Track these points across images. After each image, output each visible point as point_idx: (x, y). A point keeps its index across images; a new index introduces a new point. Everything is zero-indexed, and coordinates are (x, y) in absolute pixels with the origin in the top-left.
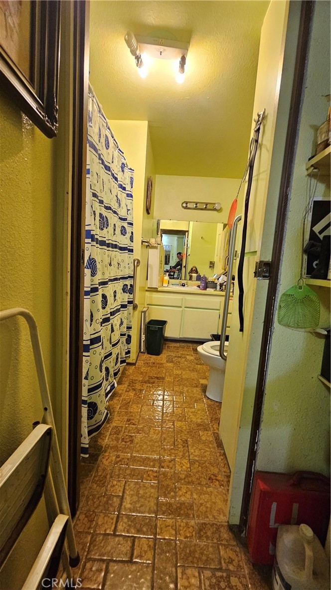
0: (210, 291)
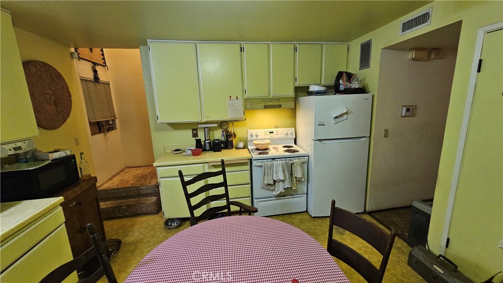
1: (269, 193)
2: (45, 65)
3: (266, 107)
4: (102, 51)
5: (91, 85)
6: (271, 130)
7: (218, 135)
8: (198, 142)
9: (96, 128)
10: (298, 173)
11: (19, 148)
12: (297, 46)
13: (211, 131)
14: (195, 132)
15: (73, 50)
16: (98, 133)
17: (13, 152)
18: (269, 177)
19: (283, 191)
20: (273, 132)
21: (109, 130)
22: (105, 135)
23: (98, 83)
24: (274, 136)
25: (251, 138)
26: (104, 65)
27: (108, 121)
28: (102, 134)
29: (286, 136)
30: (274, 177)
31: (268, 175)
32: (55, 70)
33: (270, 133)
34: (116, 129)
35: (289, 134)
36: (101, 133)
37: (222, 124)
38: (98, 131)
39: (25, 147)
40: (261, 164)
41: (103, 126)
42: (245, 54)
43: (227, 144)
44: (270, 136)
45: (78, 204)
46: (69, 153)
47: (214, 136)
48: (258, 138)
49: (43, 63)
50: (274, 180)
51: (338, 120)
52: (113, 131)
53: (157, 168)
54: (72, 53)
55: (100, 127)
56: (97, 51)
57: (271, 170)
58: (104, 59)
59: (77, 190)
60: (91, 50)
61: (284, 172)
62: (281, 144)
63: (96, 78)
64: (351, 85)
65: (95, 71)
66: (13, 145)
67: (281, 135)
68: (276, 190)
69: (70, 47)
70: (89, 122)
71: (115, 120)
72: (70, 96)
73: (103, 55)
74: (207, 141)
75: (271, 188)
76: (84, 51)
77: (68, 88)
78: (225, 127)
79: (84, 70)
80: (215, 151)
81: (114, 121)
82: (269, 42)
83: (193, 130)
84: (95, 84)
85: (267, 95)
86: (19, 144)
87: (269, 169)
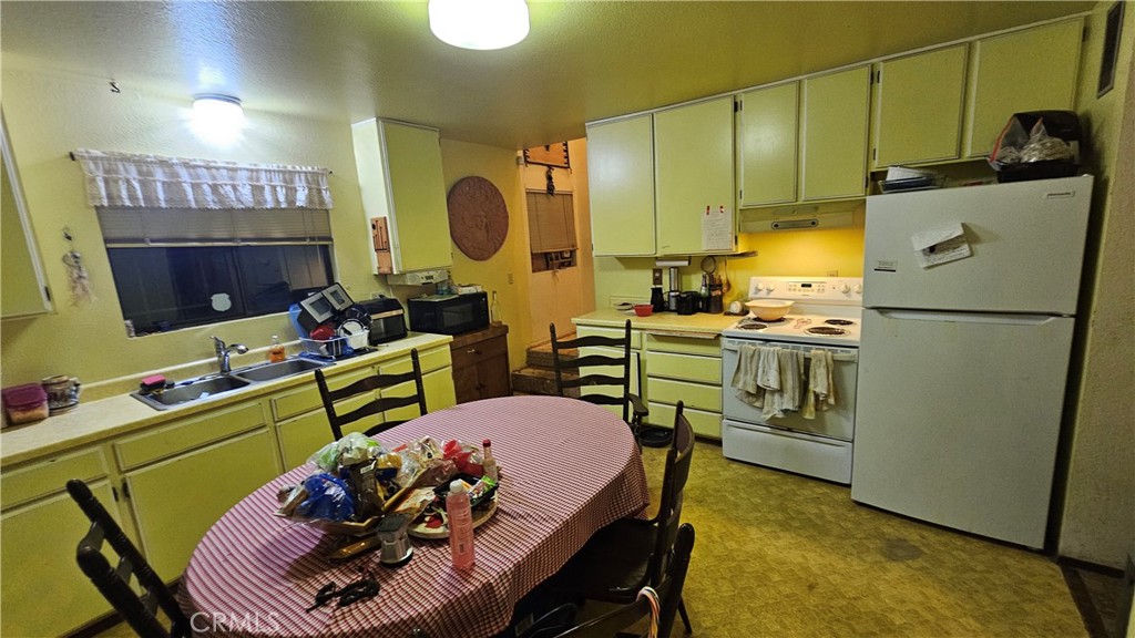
1: (751, 414)
2: (481, 180)
3: (776, 226)
4: (566, 145)
5: (542, 199)
6: (806, 280)
7: (696, 284)
8: (657, 293)
9: (542, 263)
10: (820, 384)
11: (431, 277)
12: (881, 67)
13: (684, 274)
14: (657, 275)
15: (520, 153)
16: (544, 270)
17: (424, 281)
18: (748, 377)
19: (780, 415)
20: (810, 286)
21: (562, 266)
22: (554, 275)
23: (552, 194)
24: (811, 293)
25: (756, 293)
26: (567, 167)
27: (561, 253)
28: (549, 273)
29: (844, 297)
30: (759, 379)
31: (746, 371)
32: (492, 185)
33: (803, 286)
34: (575, 265)
35: (852, 293)
36: (548, 269)
37: (708, 262)
38: (545, 267)
39: (437, 278)
40: (735, 347)
41: (551, 260)
42: (741, 114)
43: (709, 303)
44: (802, 293)
45: (477, 353)
46: (480, 290)
47: (690, 283)
48: (772, 295)
49: (478, 178)
50: (758, 387)
51: (937, 258)
52: (568, 269)
53: (579, 327)
54: (518, 158)
55: (547, 261)
56: (557, 147)
57: (754, 364)
58: (567, 157)
59: (479, 336)
60: (547, 148)
61: (781, 371)
62: (823, 315)
63: (550, 188)
64: (1022, 154)
65: (550, 178)
66: (426, 274)
67: (828, 295)
68: (765, 410)
69: (516, 150)
70: (532, 254)
71: (575, 251)
72: (507, 217)
73: (566, 151)
74: (672, 294)
75: (757, 404)
76: (537, 153)
77: (505, 206)
78: (710, 269)
79: (534, 178)
80: (679, 314)
81: (572, 253)
82: (800, 78)
83: (655, 271)
84: (548, 198)
85: (791, 197)
86: (431, 273)
87: (749, 360)
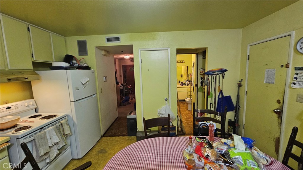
0: (184, 86)
3: (10, 80)
6: (7, 105)
10: (67, 131)
12: (30, 27)
18: (44, 146)
24: (13, 111)
29: (27, 108)
30: (49, 144)
33: (7, 108)
35: (30, 106)
44: (8, 112)
51: (85, 85)
57: (46, 139)
67: (22, 108)
68: (51, 155)
75: (45, 158)
